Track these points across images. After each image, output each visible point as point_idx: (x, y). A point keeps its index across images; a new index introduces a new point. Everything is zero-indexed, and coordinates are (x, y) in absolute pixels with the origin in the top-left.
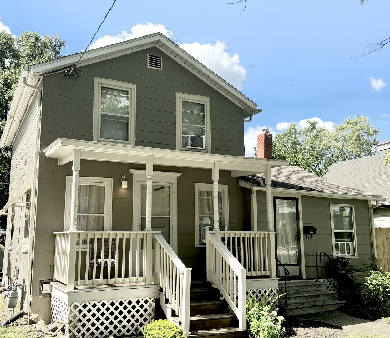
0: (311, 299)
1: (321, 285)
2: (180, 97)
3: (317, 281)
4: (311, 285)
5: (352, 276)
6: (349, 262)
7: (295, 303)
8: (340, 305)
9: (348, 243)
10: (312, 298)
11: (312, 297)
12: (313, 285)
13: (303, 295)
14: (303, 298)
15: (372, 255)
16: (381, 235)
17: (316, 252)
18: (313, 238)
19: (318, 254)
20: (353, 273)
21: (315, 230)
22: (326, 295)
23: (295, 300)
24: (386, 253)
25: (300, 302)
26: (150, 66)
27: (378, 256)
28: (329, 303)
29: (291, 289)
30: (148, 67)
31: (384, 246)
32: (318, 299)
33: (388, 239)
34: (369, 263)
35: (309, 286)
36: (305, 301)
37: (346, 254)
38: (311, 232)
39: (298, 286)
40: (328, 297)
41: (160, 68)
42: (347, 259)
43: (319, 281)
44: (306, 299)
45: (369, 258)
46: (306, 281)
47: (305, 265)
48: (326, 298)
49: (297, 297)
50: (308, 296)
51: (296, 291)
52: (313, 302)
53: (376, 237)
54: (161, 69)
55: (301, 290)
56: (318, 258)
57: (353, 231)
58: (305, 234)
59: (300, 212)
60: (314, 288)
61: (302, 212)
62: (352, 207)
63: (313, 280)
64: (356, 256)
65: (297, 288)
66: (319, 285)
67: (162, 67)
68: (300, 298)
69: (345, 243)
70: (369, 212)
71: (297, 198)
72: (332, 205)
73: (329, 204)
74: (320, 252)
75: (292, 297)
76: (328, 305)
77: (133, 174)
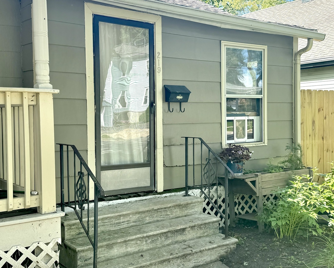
0: (163, 239)
1: (191, 205)
3: (187, 195)
4: (170, 207)
5: (254, 183)
6: (250, 154)
7: (126, 255)
8: (225, 247)
9: (251, 118)
10: (167, 237)
12: (175, 206)
13: (145, 235)
14: (146, 241)
15: (292, 139)
16: (310, 103)
17: (187, 138)
18: (182, 110)
19: (190, 141)
20: (257, 176)
21: (186, 94)
22: (200, 226)
23: (126, 248)
24: (317, 136)
25: (137, 250)
27: (302, 141)
28: (202, 249)
29: (121, 221)
31: (314, 122)
32: (180, 238)
33: (321, 112)
34: (287, 154)
35: (165, 208)
36: (151, 246)
37: (246, 139)
38: (179, 97)
39: (139, 213)
40: (202, 231)
42: (247, 149)
43: (189, 195)
44: (153, 242)
45: (288, 145)
46: (164, 195)
47: (164, 164)
48: (199, 233)
49: (129, 240)
50: (158, 234)
51: (134, 222)
52: (168, 245)
53: (303, 106)
55: (147, 218)
56: (190, 148)
57: (262, 96)
58: (166, 101)
59: (157, 55)
60: (177, 212)
61: (161, 56)
62: (264, 50)
63: (178, 193)
64: (264, 143)
65: (137, 216)
66: (188, 204)
68: (139, 242)
69: (246, 118)
70: (293, 61)
71: (153, 24)
72: (226, 45)
73: (221, 41)
74: (194, 138)
75: (117, 243)
76: (201, 251)
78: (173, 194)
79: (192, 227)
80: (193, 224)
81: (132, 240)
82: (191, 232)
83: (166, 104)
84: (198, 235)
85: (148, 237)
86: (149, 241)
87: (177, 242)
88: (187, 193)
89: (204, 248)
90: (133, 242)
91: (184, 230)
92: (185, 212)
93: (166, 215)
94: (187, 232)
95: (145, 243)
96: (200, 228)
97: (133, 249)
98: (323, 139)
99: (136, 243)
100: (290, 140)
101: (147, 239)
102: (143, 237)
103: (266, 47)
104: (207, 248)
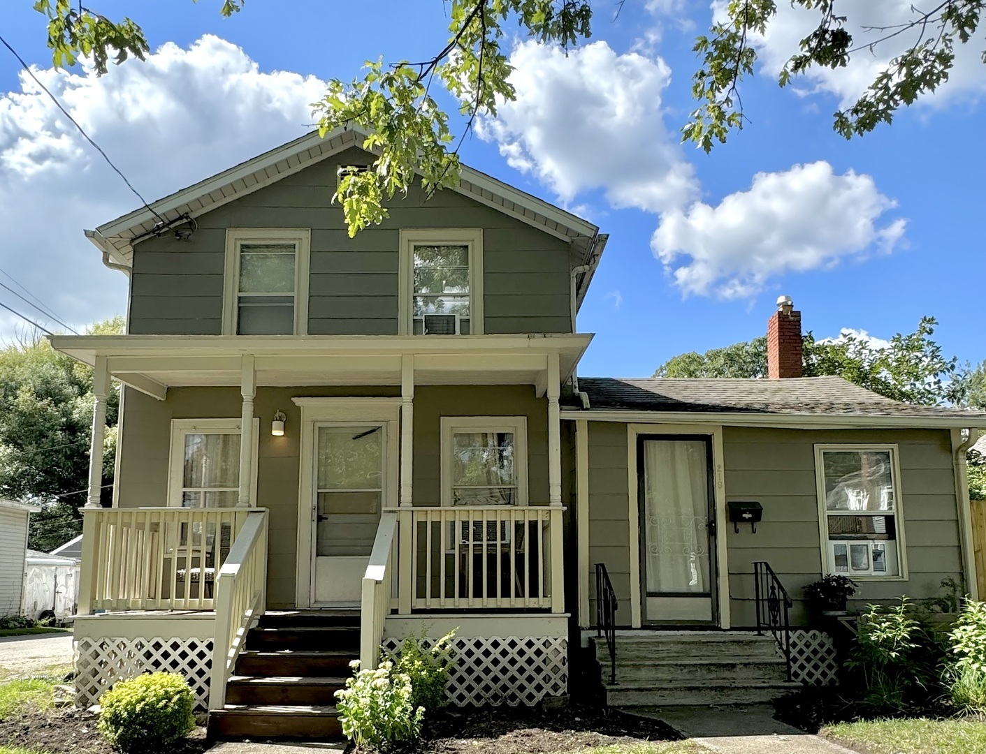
0: (705, 671)
3: (760, 634)
4: (724, 642)
8: (783, 690)
10: (709, 671)
11: (709, 669)
13: (679, 663)
14: (681, 670)
15: (961, 573)
17: (756, 564)
21: (758, 512)
22: (757, 665)
23: (657, 673)
28: (745, 685)
29: (660, 648)
32: (727, 674)
35: (718, 642)
36: (688, 677)
37: (870, 572)
38: (747, 516)
39: (683, 643)
40: (761, 672)
44: (690, 672)
46: (731, 632)
47: (730, 596)
48: (757, 673)
49: (658, 665)
50: (696, 665)
51: (675, 652)
52: (711, 679)
55: (694, 651)
57: (895, 511)
58: (731, 521)
59: (717, 468)
61: (722, 469)
62: (892, 450)
64: (902, 578)
65: (680, 646)
66: (751, 642)
68: (671, 669)
69: (869, 542)
70: (954, 461)
71: (711, 436)
73: (812, 445)
74: (761, 564)
75: (644, 666)
76: (744, 688)
77: (300, 407)
78: (743, 632)
79: (746, 665)
80: (747, 661)
82: (744, 669)
83: (732, 526)
84: (755, 676)
85: (685, 666)
86: (685, 671)
89: (749, 685)
90: (664, 668)
91: (733, 666)
92: (749, 652)
93: (720, 651)
94: (738, 670)
95: (680, 671)
96: (758, 667)
97: (664, 675)
99: (669, 670)
100: (956, 575)
101: (682, 668)
102: (676, 665)
103: (895, 447)
104: (753, 685)
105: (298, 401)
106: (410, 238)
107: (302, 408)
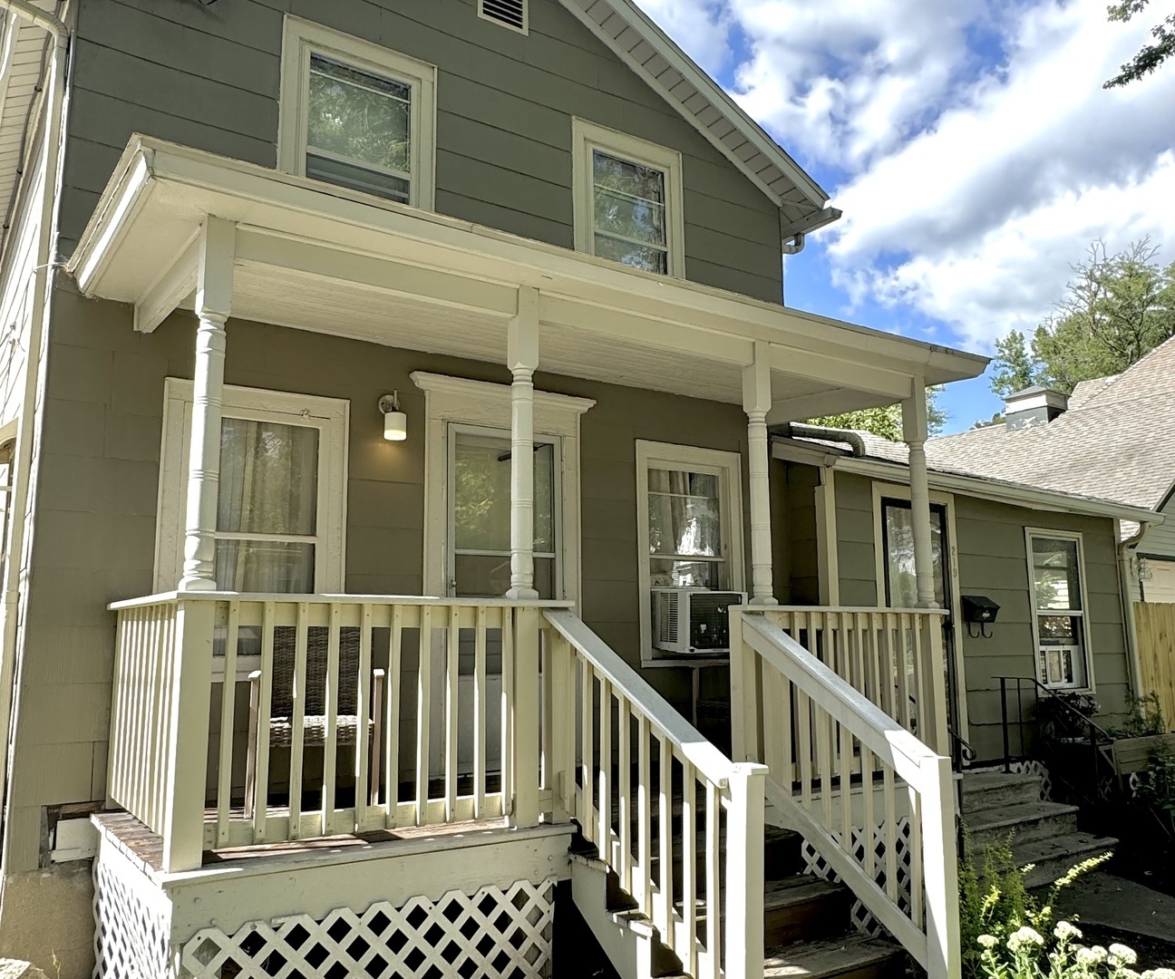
1: (1027, 786)
2: (587, 137)
3: (1009, 770)
4: (1002, 787)
9: (1067, 648)
10: (1018, 832)
12: (1007, 787)
14: (996, 835)
15: (1127, 684)
16: (1147, 625)
17: (1003, 680)
18: (988, 635)
19: (1009, 684)
20: (1111, 742)
21: (994, 610)
22: (1054, 818)
24: (1162, 679)
26: (485, 12)
30: (481, 15)
31: (1155, 656)
32: (1033, 834)
33: (1164, 639)
35: (997, 789)
37: (1063, 684)
38: (986, 615)
41: (520, 26)
43: (1011, 772)
46: (974, 771)
47: (969, 721)
48: (1057, 827)
53: (1139, 630)
54: (525, 31)
55: (976, 803)
57: (1082, 612)
58: (965, 620)
59: (951, 550)
60: (1011, 796)
61: (956, 552)
62: (1078, 539)
63: (991, 769)
64: (1091, 690)
67: (525, 23)
68: (988, 835)
69: (1060, 649)
70: (1117, 556)
71: (944, 507)
72: (1031, 532)
73: (1024, 527)
74: (1018, 679)
77: (423, 391)
78: (984, 769)
79: (1046, 818)
80: (1047, 814)
81: (982, 831)
82: (1045, 825)
83: (967, 625)
84: (1054, 832)
85: (999, 828)
86: (999, 835)
87: (1030, 841)
88: (1007, 767)
90: (981, 835)
91: (1036, 822)
92: (1020, 797)
93: (998, 800)
96: (1056, 821)
98: (1171, 685)
99: (986, 837)
100: (1125, 686)
102: (994, 829)
103: (1080, 535)
105: (422, 380)
106: (587, 136)
107: (427, 394)
